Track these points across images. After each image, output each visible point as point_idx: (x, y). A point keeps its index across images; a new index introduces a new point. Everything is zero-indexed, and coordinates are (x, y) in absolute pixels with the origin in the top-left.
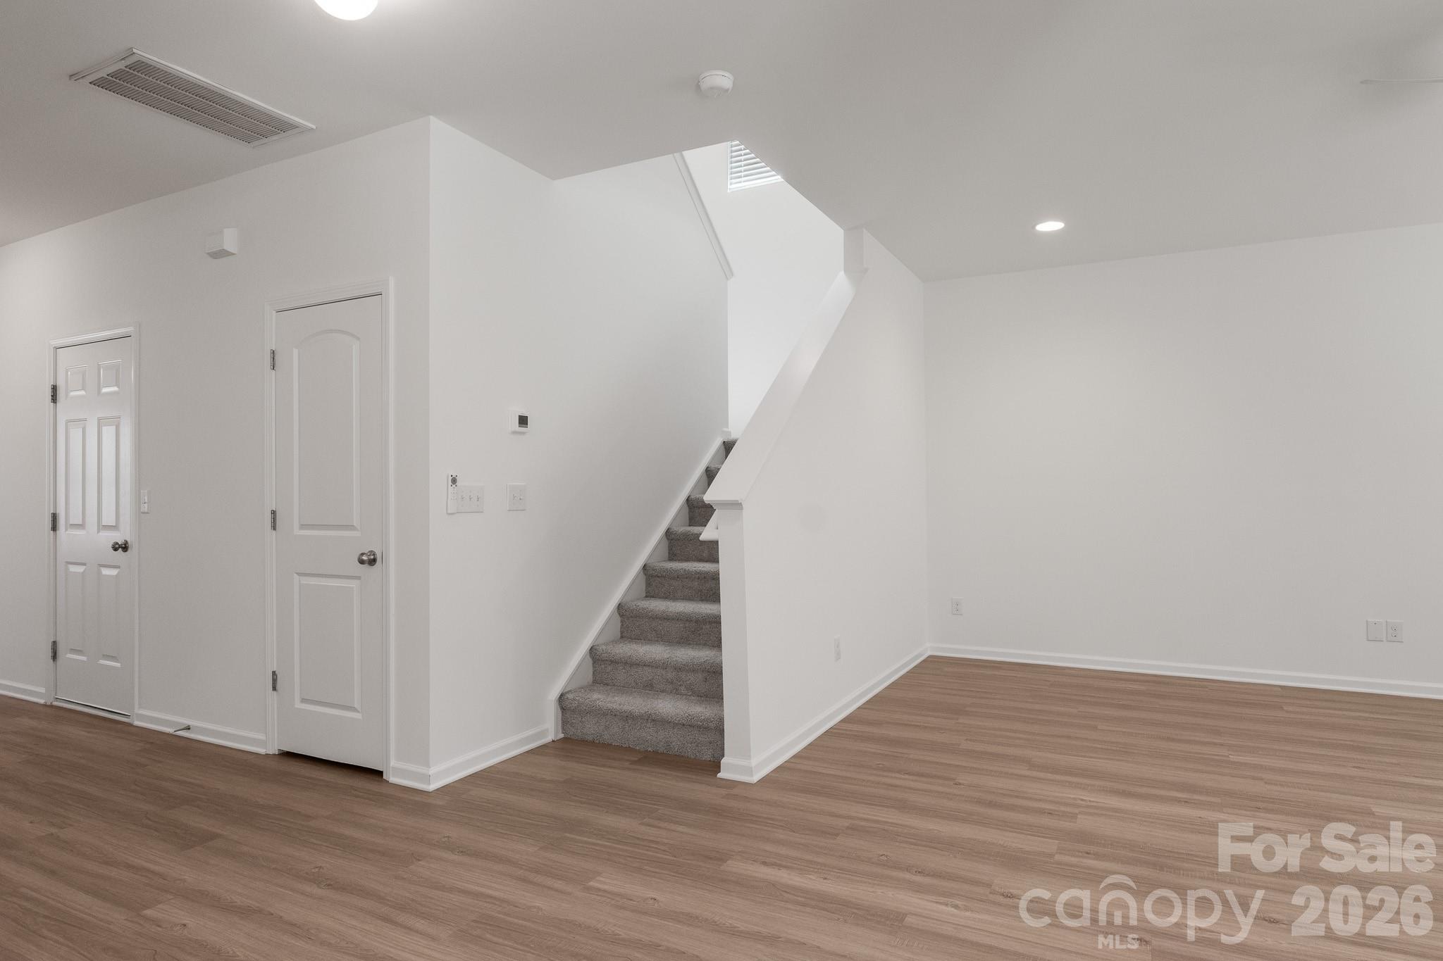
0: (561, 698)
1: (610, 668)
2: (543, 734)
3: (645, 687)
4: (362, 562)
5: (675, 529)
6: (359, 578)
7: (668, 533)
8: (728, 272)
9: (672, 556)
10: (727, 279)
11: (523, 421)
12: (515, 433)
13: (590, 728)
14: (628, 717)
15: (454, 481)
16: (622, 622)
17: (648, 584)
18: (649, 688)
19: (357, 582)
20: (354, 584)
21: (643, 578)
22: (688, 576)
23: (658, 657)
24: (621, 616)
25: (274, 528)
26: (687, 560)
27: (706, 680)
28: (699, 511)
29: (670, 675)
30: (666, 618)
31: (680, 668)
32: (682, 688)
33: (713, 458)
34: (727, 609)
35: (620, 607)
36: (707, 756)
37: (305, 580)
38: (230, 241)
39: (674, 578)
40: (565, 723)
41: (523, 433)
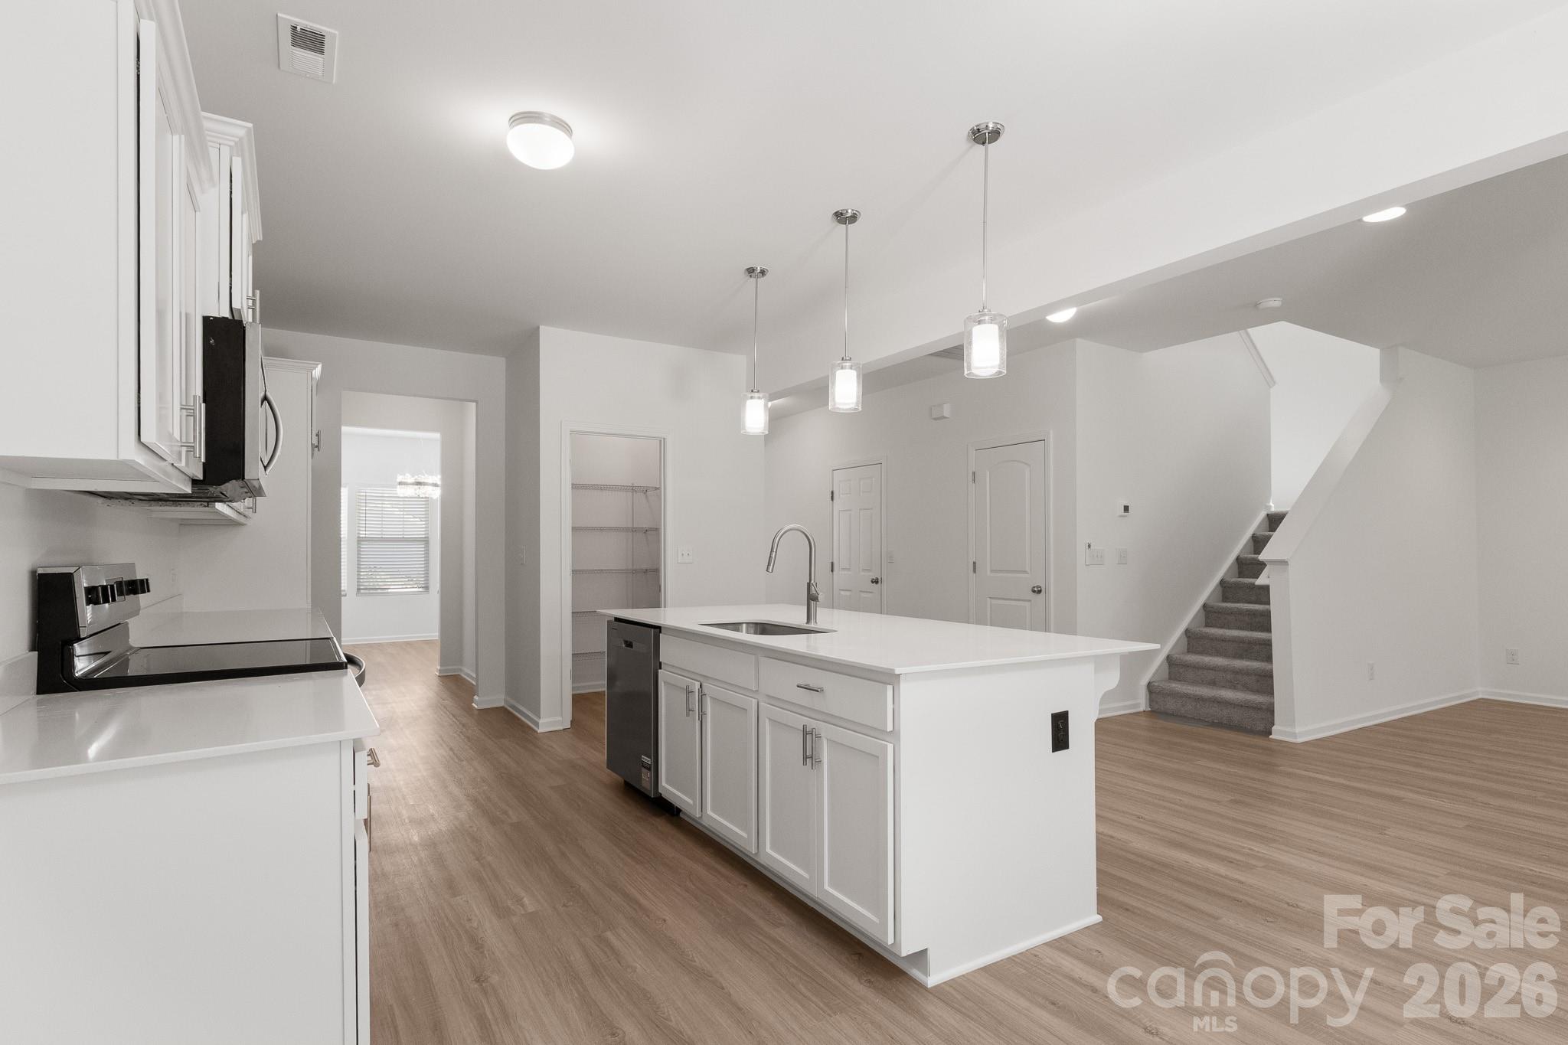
0: (1149, 685)
1: (1181, 670)
2: (1137, 705)
3: (1209, 684)
4: (1034, 591)
5: (1227, 579)
6: (1029, 601)
7: (1222, 583)
8: (1270, 381)
9: (1225, 599)
10: (1270, 387)
11: (1126, 509)
12: (1121, 516)
13: (1171, 705)
14: (1200, 699)
15: (1089, 546)
16: (1188, 641)
17: (1207, 617)
18: (1213, 683)
19: (1029, 603)
20: (1027, 604)
21: (1203, 614)
22: (1240, 612)
23: (1219, 664)
24: (1188, 637)
25: (975, 571)
26: (1238, 602)
27: (1258, 681)
28: (1248, 566)
29: (1229, 676)
30: (1223, 640)
31: (1237, 672)
32: (1239, 686)
33: (1259, 527)
34: (1276, 636)
35: (1187, 631)
36: (1260, 727)
37: (994, 601)
38: (947, 411)
39: (1228, 614)
40: (1151, 701)
41: (1126, 516)
